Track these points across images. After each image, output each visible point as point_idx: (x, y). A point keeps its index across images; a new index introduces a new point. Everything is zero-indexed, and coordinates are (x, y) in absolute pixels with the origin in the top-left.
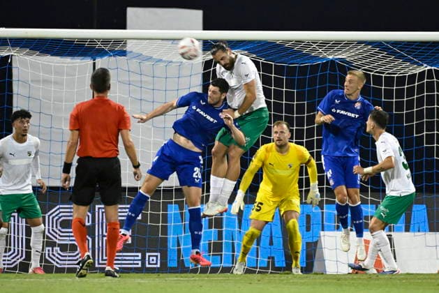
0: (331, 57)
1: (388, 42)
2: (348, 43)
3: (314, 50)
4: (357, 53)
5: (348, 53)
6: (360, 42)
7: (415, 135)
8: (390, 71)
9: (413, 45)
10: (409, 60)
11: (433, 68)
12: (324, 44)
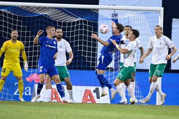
0: (41, 14)
1: (65, 8)
2: (49, 8)
3: (34, 10)
4: (52, 12)
5: (48, 12)
6: (53, 8)
7: (74, 46)
8: (65, 20)
9: (74, 10)
10: (73, 16)
11: (82, 19)
12: (38, 8)
